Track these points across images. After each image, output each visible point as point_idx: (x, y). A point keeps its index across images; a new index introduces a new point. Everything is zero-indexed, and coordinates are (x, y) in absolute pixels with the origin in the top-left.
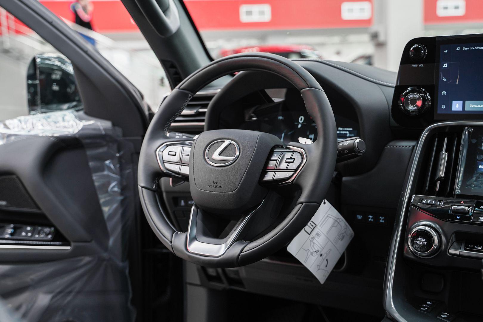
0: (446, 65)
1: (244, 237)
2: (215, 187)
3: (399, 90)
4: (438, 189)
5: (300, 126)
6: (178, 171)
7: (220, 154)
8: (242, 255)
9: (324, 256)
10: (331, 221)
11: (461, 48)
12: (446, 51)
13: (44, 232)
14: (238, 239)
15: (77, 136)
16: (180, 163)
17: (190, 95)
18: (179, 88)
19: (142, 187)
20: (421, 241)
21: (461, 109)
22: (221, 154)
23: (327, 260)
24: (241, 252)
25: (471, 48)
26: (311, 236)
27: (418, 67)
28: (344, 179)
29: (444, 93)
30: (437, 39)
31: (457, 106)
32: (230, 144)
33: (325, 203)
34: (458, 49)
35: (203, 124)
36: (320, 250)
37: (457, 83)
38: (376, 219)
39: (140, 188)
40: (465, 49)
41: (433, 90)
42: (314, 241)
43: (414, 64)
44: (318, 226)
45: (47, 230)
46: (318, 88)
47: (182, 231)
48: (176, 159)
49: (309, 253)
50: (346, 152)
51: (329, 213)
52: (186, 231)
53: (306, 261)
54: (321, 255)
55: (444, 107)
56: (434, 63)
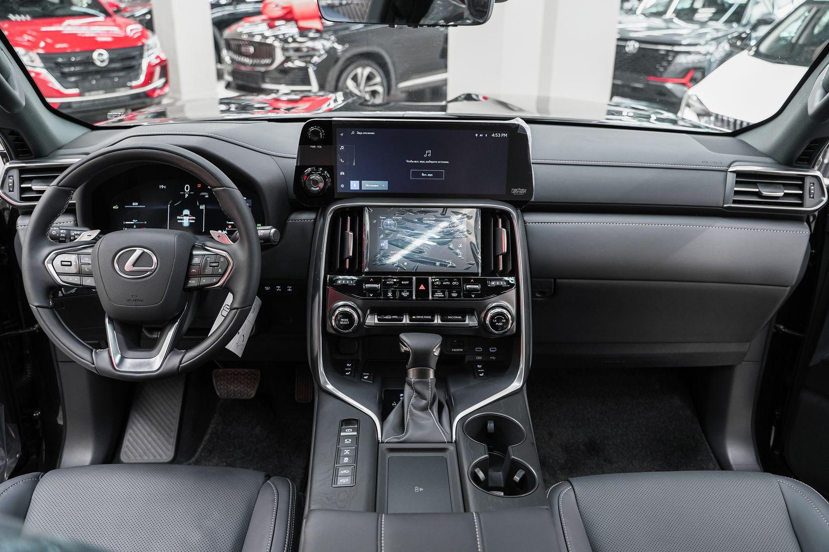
0: (342, 148)
2: (135, 301)
3: (299, 170)
4: (347, 267)
5: (187, 195)
6: (79, 283)
7: (134, 265)
8: (182, 367)
11: (356, 133)
12: (342, 135)
14: (172, 350)
16: (80, 273)
17: (72, 192)
18: (57, 185)
19: (36, 306)
20: (344, 321)
21: (358, 188)
22: (136, 265)
23: (243, 335)
24: (180, 363)
25: (364, 133)
27: (316, 148)
29: (342, 173)
30: (333, 123)
31: (354, 185)
32: (144, 252)
34: (353, 133)
37: (354, 165)
38: (284, 288)
39: (34, 308)
40: (358, 133)
41: (332, 170)
43: (313, 145)
46: (232, 187)
47: (98, 349)
52: (108, 347)
55: (342, 186)
56: (332, 145)
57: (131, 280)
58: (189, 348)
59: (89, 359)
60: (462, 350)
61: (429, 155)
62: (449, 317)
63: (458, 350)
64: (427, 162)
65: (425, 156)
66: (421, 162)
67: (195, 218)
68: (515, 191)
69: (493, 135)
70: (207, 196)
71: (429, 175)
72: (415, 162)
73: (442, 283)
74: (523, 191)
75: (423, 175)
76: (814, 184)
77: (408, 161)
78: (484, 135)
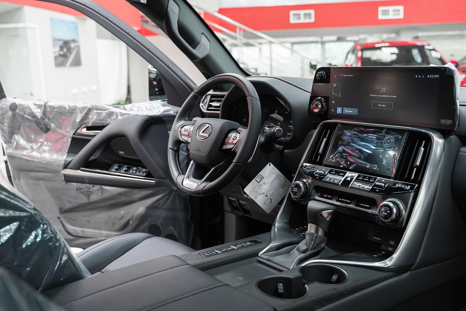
0: (335, 85)
1: (209, 180)
2: (198, 150)
3: (312, 99)
4: (318, 160)
6: (187, 140)
7: (203, 132)
8: (204, 189)
9: (268, 197)
10: (273, 176)
11: (343, 75)
12: (335, 77)
13: (143, 171)
14: (205, 181)
15: (161, 116)
16: (188, 135)
17: (199, 97)
18: (194, 93)
19: (169, 148)
20: (295, 190)
21: (341, 113)
22: (204, 132)
23: (271, 199)
24: (204, 187)
25: (347, 76)
26: (260, 184)
27: (322, 85)
28: (286, 151)
29: (333, 102)
30: (331, 69)
31: (339, 110)
32: (209, 126)
33: (270, 165)
34: (341, 75)
35: (219, 112)
36: (265, 192)
37: (340, 96)
39: (168, 148)
40: (344, 75)
41: (328, 99)
42: (262, 187)
43: (320, 83)
44: (265, 179)
45: (144, 170)
46: (253, 96)
47: (183, 174)
48: (187, 133)
49: (258, 194)
50: (272, 135)
51: (273, 171)
52: (185, 175)
53: (256, 198)
54: (266, 196)
55: (333, 110)
56: (329, 83)
58: (211, 181)
59: (176, 177)
60: (380, 239)
61: (384, 91)
62: (361, 204)
63: (377, 239)
64: (382, 96)
65: (382, 91)
66: (379, 96)
68: (443, 121)
69: (428, 76)
71: (383, 106)
72: (375, 96)
73: (363, 178)
74: (449, 122)
75: (379, 105)
77: (371, 95)
78: (422, 76)
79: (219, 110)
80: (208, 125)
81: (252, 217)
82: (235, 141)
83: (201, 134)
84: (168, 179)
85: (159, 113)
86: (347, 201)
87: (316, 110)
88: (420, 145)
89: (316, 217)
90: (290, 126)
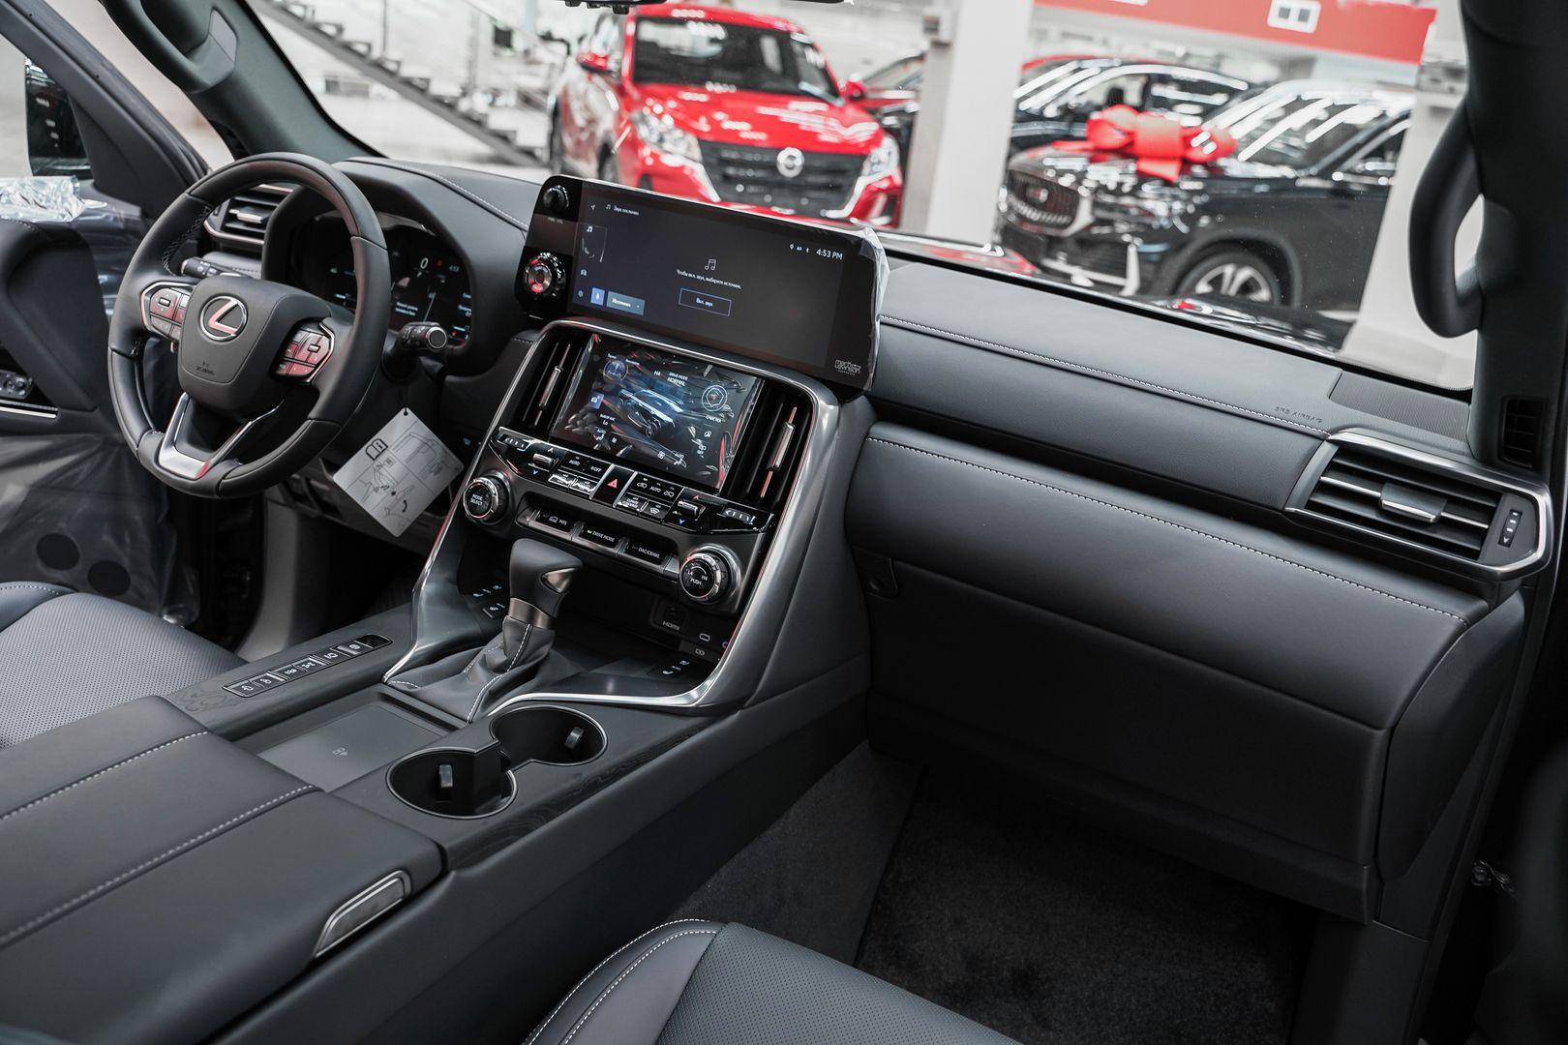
0: (590, 229)
1: (241, 454)
2: (205, 371)
3: (528, 254)
4: (537, 421)
5: (420, 274)
6: (167, 332)
7: (219, 320)
8: (223, 483)
9: (399, 495)
10: (415, 443)
11: (612, 208)
12: (593, 207)
13: (14, 384)
14: (227, 457)
15: (74, 227)
16: (173, 319)
17: (206, 207)
18: (189, 193)
19: (113, 350)
20: (477, 500)
21: (601, 303)
22: (223, 320)
23: (405, 502)
24: (224, 478)
25: (625, 211)
26: (377, 463)
27: (555, 222)
28: (450, 378)
29: (584, 272)
30: (582, 185)
31: (597, 297)
32: (237, 305)
33: (406, 414)
34: (609, 207)
35: (262, 242)
36: (391, 484)
37: (601, 260)
39: (109, 350)
40: (616, 209)
41: (570, 263)
42: (382, 470)
43: (552, 216)
44: (391, 449)
45: (20, 380)
46: (371, 237)
47: (158, 430)
48: (168, 311)
49: (371, 489)
50: (417, 343)
51: (413, 429)
52: (164, 431)
53: (365, 498)
54: (394, 493)
55: (581, 294)
56: (576, 221)
57: (211, 341)
58: (245, 462)
59: (137, 438)
60: (678, 628)
61: (713, 268)
62: (641, 550)
63: (672, 626)
64: (707, 279)
65: (707, 268)
66: (698, 277)
67: (416, 309)
68: (841, 365)
69: (819, 252)
70: (443, 281)
71: (707, 303)
72: (690, 275)
73: (649, 486)
74: (854, 369)
75: (698, 301)
76: (1520, 513)
77: (678, 271)
78: (804, 250)
79: (260, 236)
80: (234, 302)
81: (345, 524)
82: (316, 358)
83: (213, 323)
84: (96, 411)
85: (68, 219)
86: (606, 537)
87: (538, 288)
88: (785, 417)
89: (531, 585)
90: (460, 307)
